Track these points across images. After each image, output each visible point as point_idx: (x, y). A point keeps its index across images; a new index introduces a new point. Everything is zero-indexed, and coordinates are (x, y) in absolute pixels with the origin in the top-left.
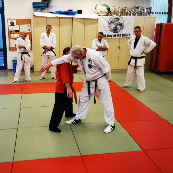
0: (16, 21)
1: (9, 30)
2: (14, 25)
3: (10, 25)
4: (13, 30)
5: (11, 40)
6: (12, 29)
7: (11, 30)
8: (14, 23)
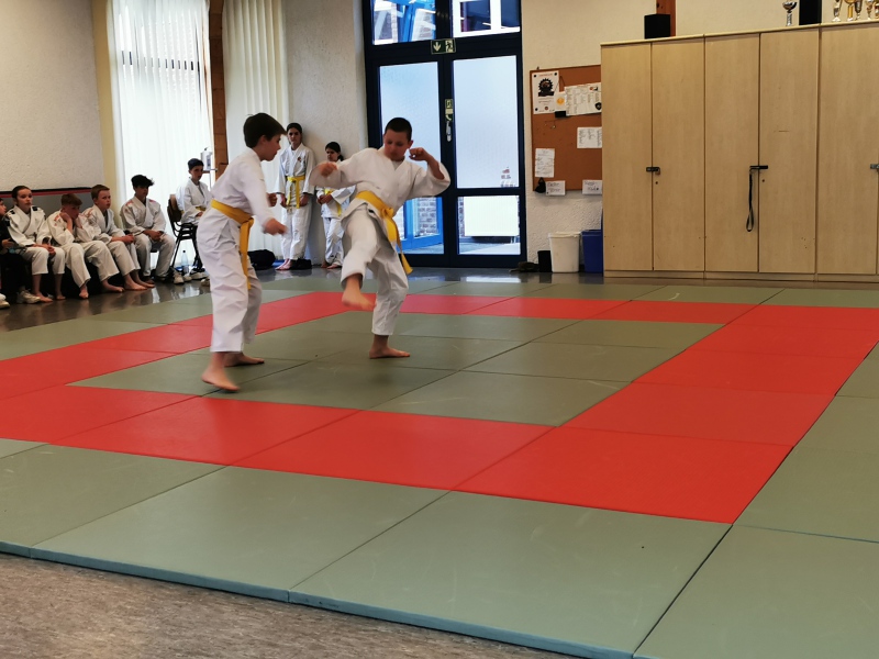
0: (557, 77)
1: (535, 112)
2: (552, 94)
3: (540, 94)
4: (547, 112)
5: (538, 151)
6: (546, 108)
7: (541, 110)
8: (550, 83)
